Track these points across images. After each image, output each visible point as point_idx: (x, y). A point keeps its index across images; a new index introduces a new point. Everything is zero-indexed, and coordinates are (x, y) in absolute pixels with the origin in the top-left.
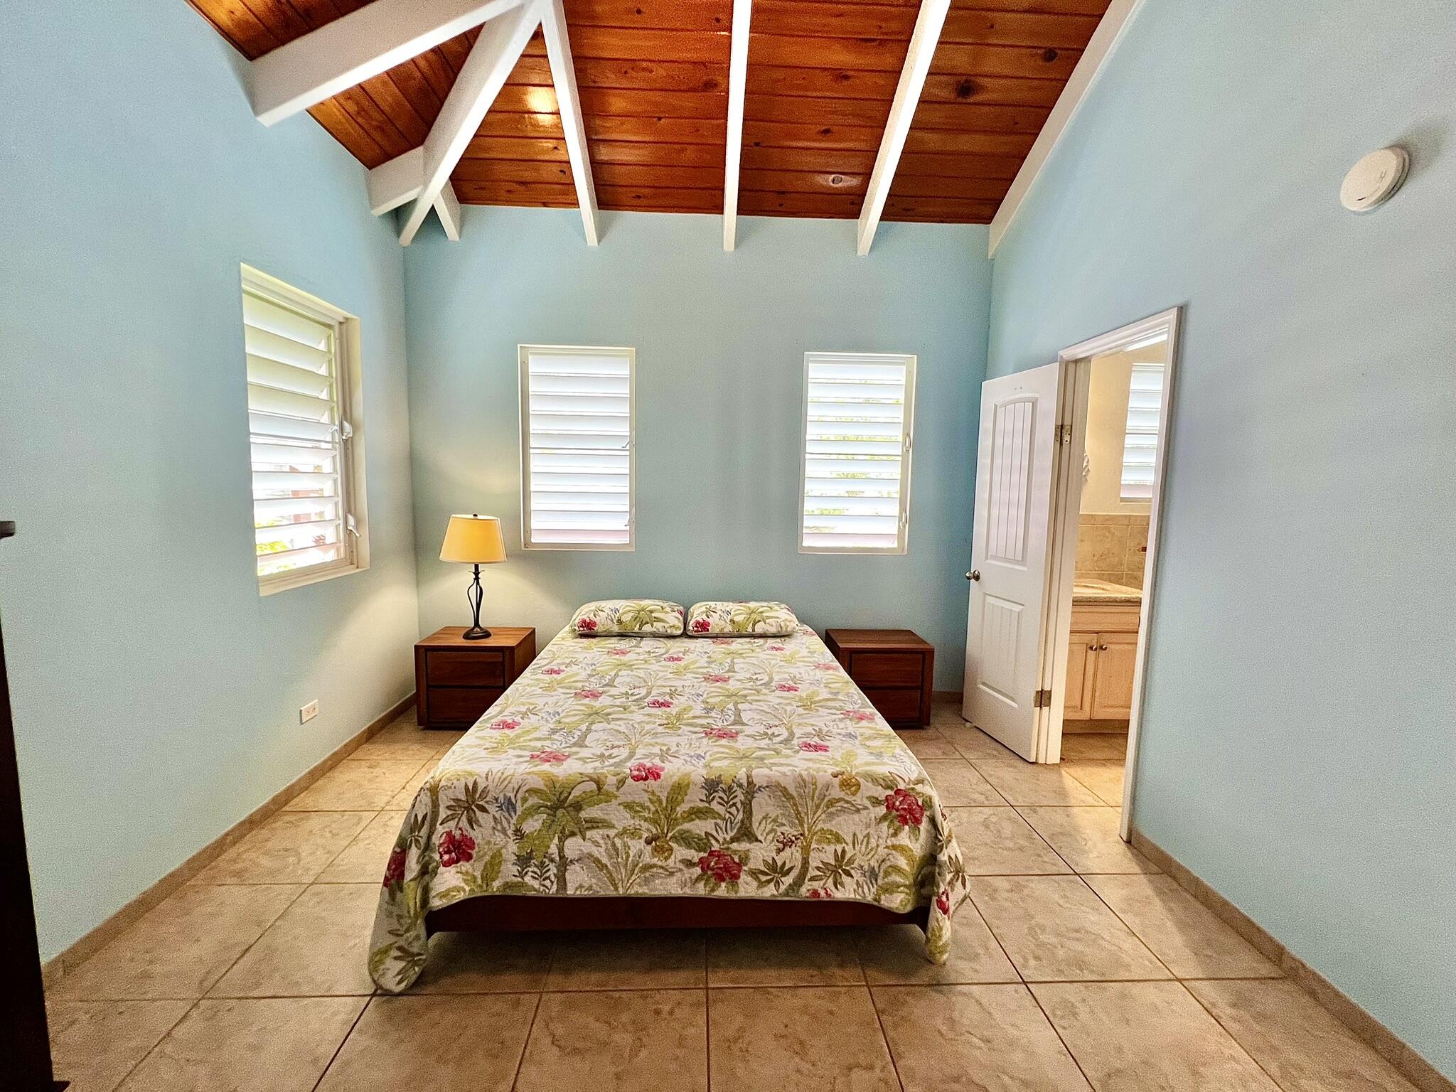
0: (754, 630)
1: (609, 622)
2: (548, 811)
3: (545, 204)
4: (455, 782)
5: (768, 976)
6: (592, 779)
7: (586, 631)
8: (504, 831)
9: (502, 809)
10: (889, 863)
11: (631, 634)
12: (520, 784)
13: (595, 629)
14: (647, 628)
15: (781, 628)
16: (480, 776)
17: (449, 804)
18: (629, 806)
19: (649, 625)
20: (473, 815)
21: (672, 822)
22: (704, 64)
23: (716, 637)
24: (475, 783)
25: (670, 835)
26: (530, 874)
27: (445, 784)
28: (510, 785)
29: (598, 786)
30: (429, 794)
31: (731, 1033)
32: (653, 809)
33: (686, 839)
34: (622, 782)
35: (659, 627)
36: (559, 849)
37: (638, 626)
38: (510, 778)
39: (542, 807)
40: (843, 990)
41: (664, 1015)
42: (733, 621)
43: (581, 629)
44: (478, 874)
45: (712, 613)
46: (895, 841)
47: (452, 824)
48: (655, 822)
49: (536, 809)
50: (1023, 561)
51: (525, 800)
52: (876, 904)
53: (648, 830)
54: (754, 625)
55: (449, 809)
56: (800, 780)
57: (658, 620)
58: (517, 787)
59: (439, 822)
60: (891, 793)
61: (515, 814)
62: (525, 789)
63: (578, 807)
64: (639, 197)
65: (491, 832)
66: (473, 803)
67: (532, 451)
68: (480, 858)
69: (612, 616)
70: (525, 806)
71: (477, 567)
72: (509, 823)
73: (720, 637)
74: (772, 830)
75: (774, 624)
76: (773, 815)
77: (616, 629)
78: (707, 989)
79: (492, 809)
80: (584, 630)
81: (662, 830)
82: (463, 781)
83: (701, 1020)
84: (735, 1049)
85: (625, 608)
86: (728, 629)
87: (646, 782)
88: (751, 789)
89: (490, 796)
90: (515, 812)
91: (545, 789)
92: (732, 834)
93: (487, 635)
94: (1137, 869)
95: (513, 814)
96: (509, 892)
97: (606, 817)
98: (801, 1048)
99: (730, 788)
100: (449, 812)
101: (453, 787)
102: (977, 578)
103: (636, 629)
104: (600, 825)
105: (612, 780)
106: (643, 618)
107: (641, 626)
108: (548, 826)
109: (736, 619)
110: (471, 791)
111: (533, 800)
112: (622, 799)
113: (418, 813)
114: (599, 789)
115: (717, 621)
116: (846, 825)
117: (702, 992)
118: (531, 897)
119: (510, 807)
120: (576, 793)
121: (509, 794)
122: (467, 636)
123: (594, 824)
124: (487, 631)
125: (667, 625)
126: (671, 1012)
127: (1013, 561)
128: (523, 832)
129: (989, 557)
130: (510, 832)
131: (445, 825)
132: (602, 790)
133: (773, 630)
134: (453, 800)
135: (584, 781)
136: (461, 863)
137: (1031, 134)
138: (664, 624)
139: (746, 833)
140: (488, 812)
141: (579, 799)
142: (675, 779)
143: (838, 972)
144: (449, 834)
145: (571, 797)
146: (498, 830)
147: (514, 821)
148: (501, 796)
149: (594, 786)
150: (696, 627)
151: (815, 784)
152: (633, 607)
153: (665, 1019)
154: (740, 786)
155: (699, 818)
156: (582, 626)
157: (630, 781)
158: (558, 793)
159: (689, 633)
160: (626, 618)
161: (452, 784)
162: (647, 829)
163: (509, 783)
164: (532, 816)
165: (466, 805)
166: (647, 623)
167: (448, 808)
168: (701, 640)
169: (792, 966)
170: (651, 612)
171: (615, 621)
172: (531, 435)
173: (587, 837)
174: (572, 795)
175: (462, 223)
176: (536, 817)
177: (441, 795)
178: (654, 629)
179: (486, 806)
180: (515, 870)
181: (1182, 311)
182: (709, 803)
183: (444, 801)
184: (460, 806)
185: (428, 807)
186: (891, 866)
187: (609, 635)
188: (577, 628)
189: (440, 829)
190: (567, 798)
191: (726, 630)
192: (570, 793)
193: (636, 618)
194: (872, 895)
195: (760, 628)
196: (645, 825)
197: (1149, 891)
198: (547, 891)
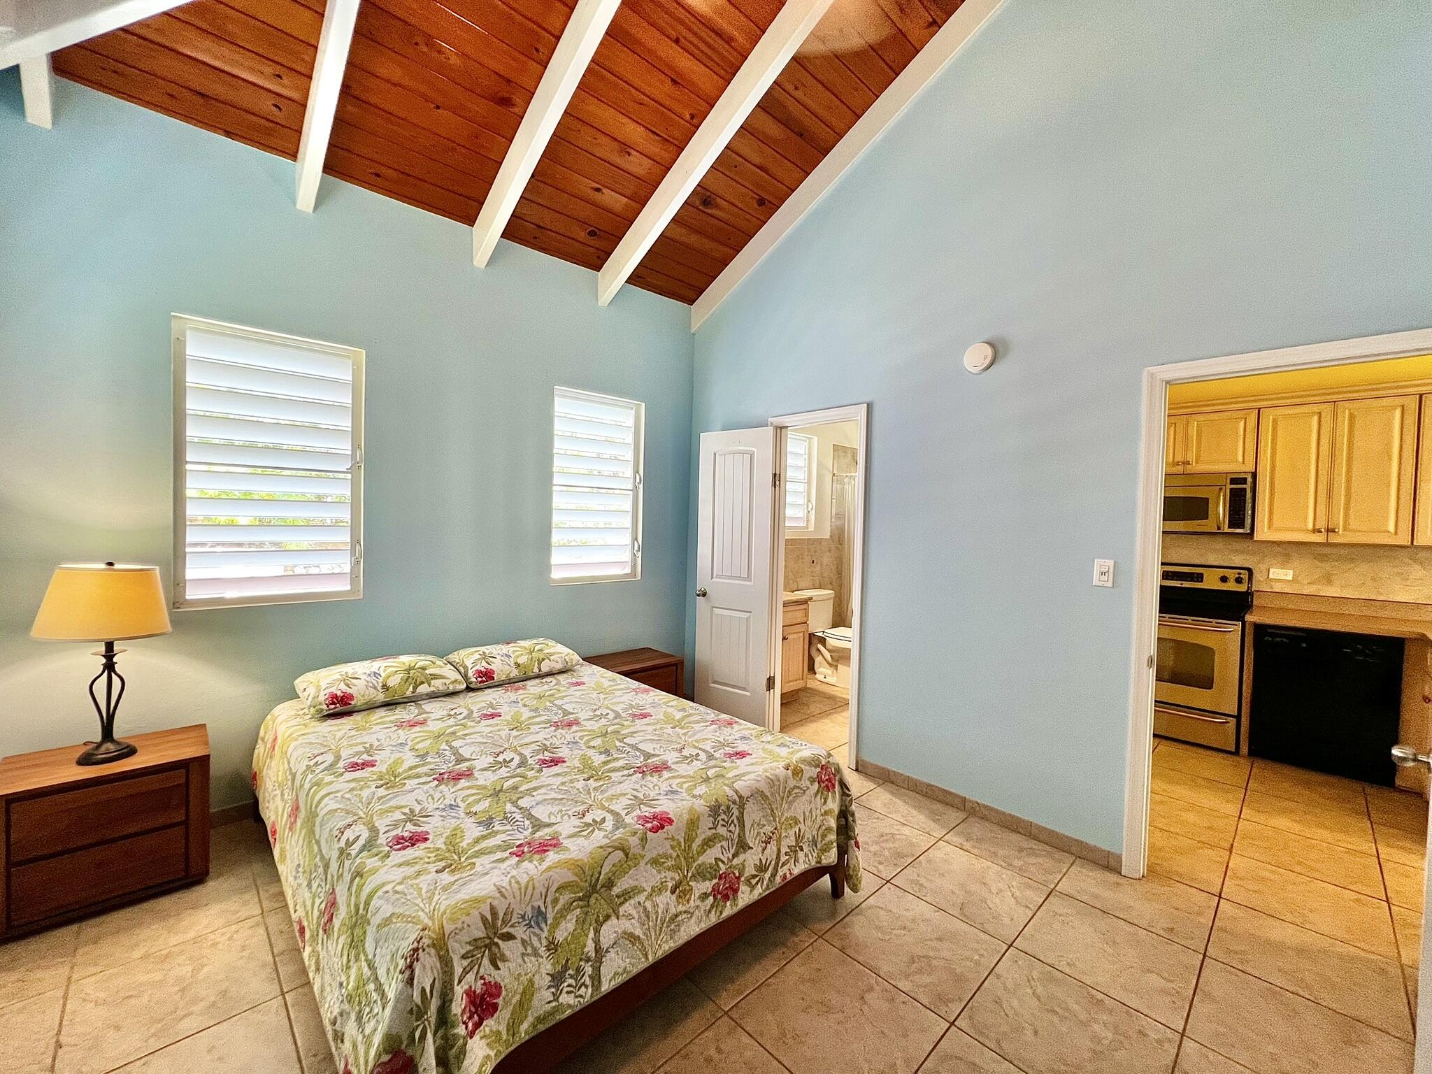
0: (540, 670)
1: (372, 691)
2: (581, 903)
3: (228, 134)
4: (464, 918)
5: (758, 972)
6: (617, 848)
7: (339, 708)
8: (536, 954)
9: (531, 926)
10: (824, 828)
11: (401, 700)
12: (546, 886)
13: (352, 703)
14: (423, 689)
15: (567, 663)
16: (494, 898)
17: (463, 951)
18: (655, 862)
19: (426, 685)
20: (497, 951)
21: (690, 860)
22: (509, 81)
23: (501, 684)
24: (493, 910)
25: (690, 875)
26: (565, 990)
27: (453, 927)
28: (537, 891)
29: (623, 850)
30: (433, 951)
31: (775, 1031)
32: (674, 855)
33: (701, 875)
34: (644, 839)
35: (438, 685)
36: (595, 942)
37: (411, 688)
38: (531, 884)
39: (574, 902)
40: (810, 949)
41: (716, 1056)
42: (518, 665)
43: (333, 706)
44: (503, 1028)
45: (491, 659)
46: (826, 808)
47: (470, 977)
48: (677, 868)
49: (568, 908)
50: (748, 578)
51: (556, 901)
52: (818, 865)
53: (672, 879)
54: (539, 664)
55: (465, 959)
56: (769, 780)
57: (435, 677)
58: (544, 892)
59: (456, 982)
60: (819, 770)
61: (546, 925)
62: (553, 889)
63: (610, 884)
64: (378, 175)
65: (520, 960)
66: (495, 933)
67: (188, 467)
68: (506, 1003)
69: (375, 682)
70: (558, 908)
71: (109, 646)
72: (540, 939)
73: (508, 683)
74: (758, 834)
75: (559, 660)
76: (757, 820)
77: (381, 697)
78: (726, 1013)
79: (520, 932)
80: (335, 708)
81: (683, 873)
82: (475, 913)
83: (745, 1039)
84: (791, 1042)
85: (390, 669)
86: (515, 673)
87: (665, 830)
88: (742, 802)
89: (515, 915)
90: (546, 922)
91: (576, 878)
92: (732, 851)
93: (130, 751)
94: (873, 786)
95: (543, 925)
96: (541, 1028)
97: (636, 883)
98: (827, 1008)
99: (728, 807)
100: (465, 963)
101: (465, 926)
102: (704, 595)
103: (409, 693)
104: (632, 894)
105: (634, 841)
106: (414, 677)
107: (415, 688)
108: (581, 922)
109: (520, 661)
110: (490, 921)
111: (564, 899)
112: (649, 856)
113: (423, 985)
114: (627, 855)
115: (501, 667)
116: (800, 808)
117: (726, 1019)
118: (568, 1018)
119: (540, 918)
120: (605, 870)
121: (536, 904)
122: (85, 760)
123: (626, 896)
124: (128, 746)
125: (448, 682)
126: (719, 1050)
127: (740, 578)
128: (556, 942)
129: (715, 575)
130: (542, 951)
131: (463, 983)
132: (630, 856)
133: (559, 666)
134: (469, 943)
135: (610, 853)
136: (485, 1023)
137: (734, 249)
138: (444, 681)
139: (743, 846)
140: (515, 938)
141: (610, 875)
142: (686, 817)
143: (796, 939)
144: (470, 993)
145: (601, 877)
146: (528, 954)
147: (545, 934)
148: (529, 909)
149: (620, 854)
150: (480, 677)
151: (779, 781)
152: (397, 667)
153: (721, 1060)
154: (734, 802)
155: (710, 847)
156: (333, 703)
157: (650, 834)
158: (588, 878)
159: (472, 686)
160: (394, 681)
161: (463, 923)
162: (671, 877)
163: (534, 889)
164: (565, 917)
165: (487, 941)
166: (422, 683)
167: (464, 957)
168: (487, 691)
169: (763, 956)
170: (424, 668)
171: (379, 688)
172: (187, 444)
173: (621, 914)
174: (603, 873)
175: (59, 105)
176: (568, 917)
177: (452, 944)
178: (432, 689)
179: (511, 930)
180: (547, 995)
181: (870, 407)
182: (715, 828)
183: (457, 949)
184: (478, 948)
185: (435, 971)
186: (826, 829)
187: (372, 707)
188: (325, 707)
189: (459, 990)
190: (598, 880)
191: (512, 675)
192: (600, 873)
193: (407, 679)
194: (815, 860)
195: (546, 667)
196: (670, 874)
197: (889, 796)
198: (582, 1000)
